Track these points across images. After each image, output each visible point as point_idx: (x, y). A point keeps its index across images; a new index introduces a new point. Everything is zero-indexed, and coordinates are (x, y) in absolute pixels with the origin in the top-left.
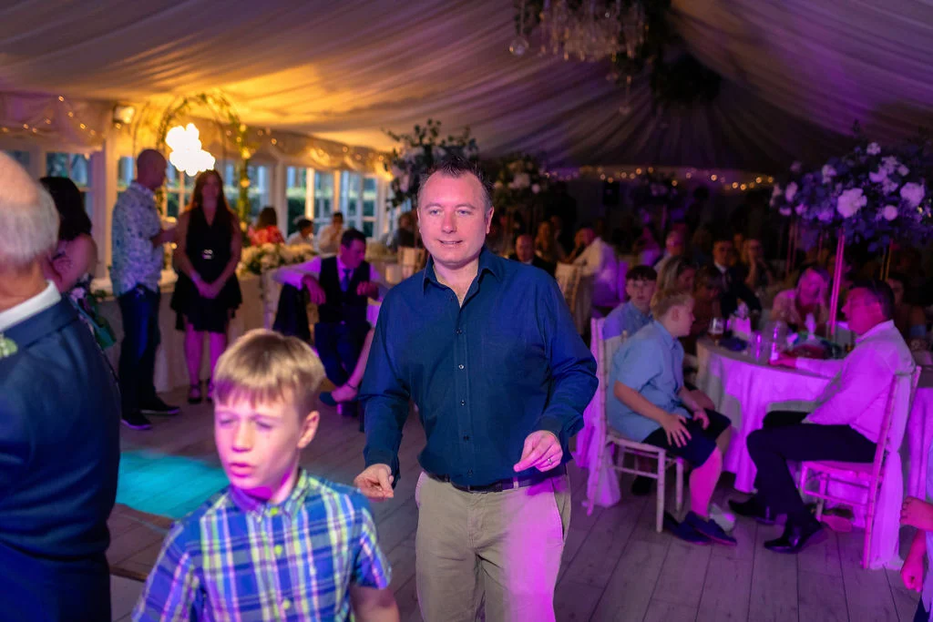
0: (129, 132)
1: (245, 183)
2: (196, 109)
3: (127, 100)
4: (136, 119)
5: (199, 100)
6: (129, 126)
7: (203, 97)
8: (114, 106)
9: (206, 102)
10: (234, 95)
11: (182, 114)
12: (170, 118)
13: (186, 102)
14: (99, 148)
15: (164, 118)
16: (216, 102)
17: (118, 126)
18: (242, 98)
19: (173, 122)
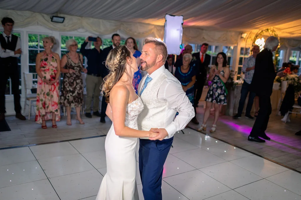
0: (245, 40)
1: (277, 55)
2: (265, 33)
3: (245, 31)
4: (247, 36)
5: (266, 30)
6: (245, 39)
7: (268, 30)
8: (242, 33)
9: (268, 31)
10: (277, 28)
11: (261, 35)
12: (257, 36)
13: (262, 31)
14: (236, 45)
15: (255, 36)
16: (271, 31)
17: (242, 39)
18: (280, 29)
19: (258, 37)
